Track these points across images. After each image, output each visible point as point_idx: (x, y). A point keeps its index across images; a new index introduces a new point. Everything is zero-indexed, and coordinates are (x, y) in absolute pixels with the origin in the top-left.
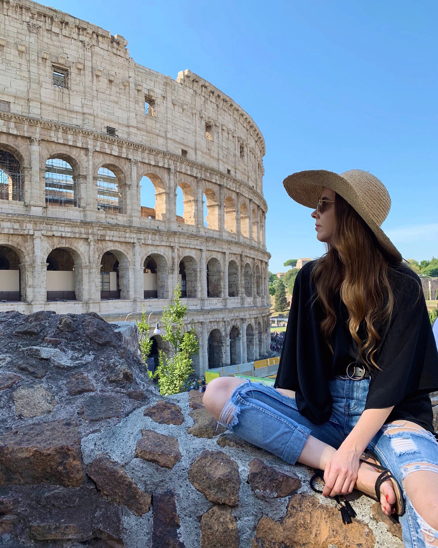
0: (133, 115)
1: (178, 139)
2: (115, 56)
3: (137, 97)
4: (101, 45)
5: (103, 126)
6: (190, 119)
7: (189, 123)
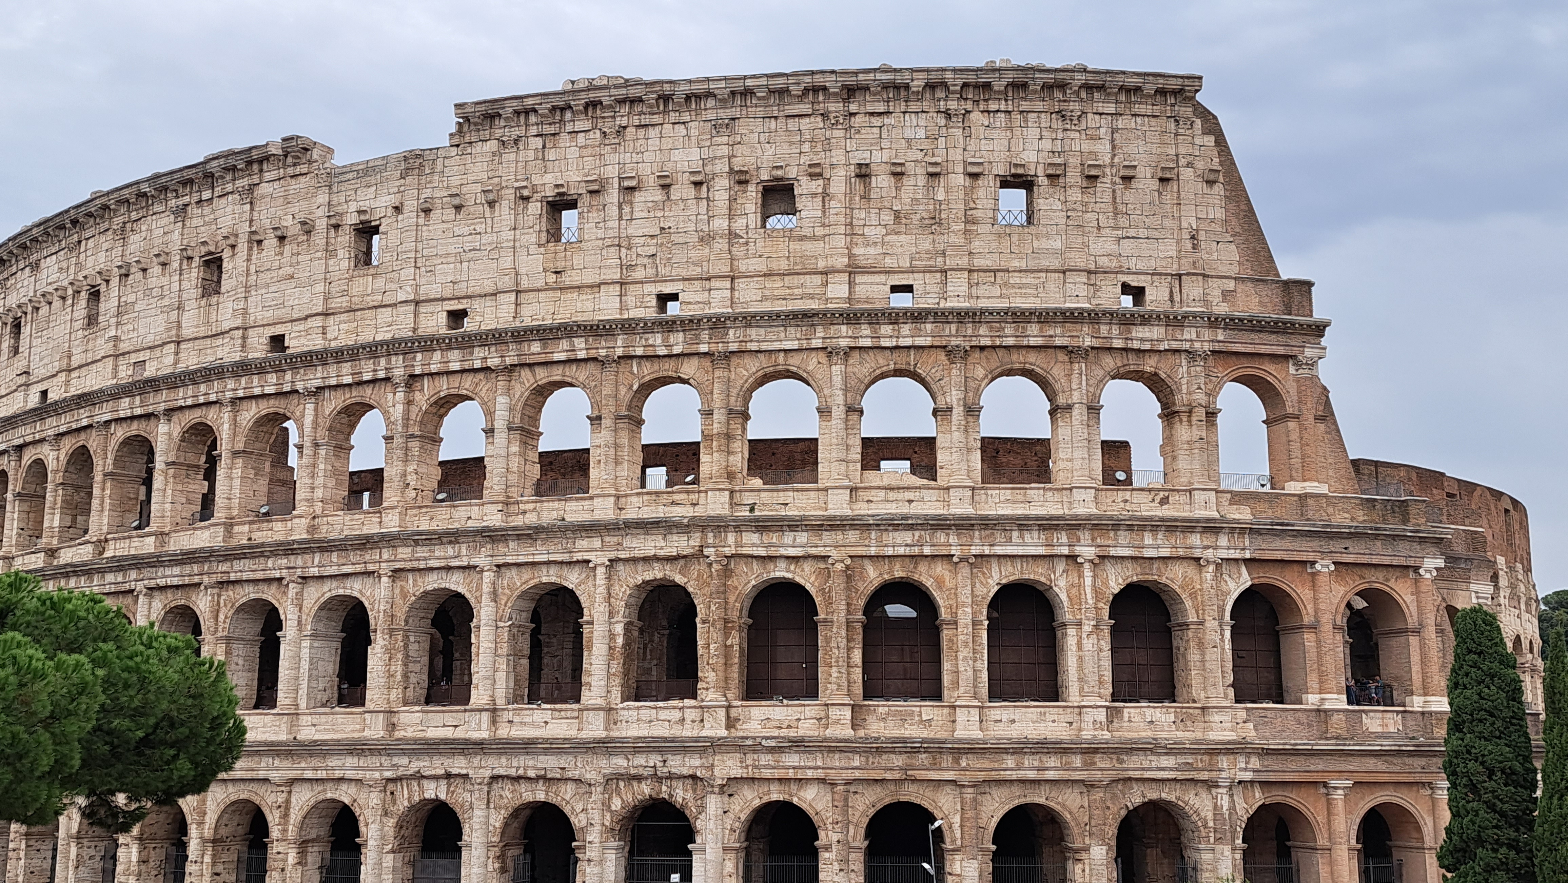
0: (320, 288)
1: (435, 291)
2: (292, 182)
3: (333, 241)
6: (481, 223)
7: (480, 233)
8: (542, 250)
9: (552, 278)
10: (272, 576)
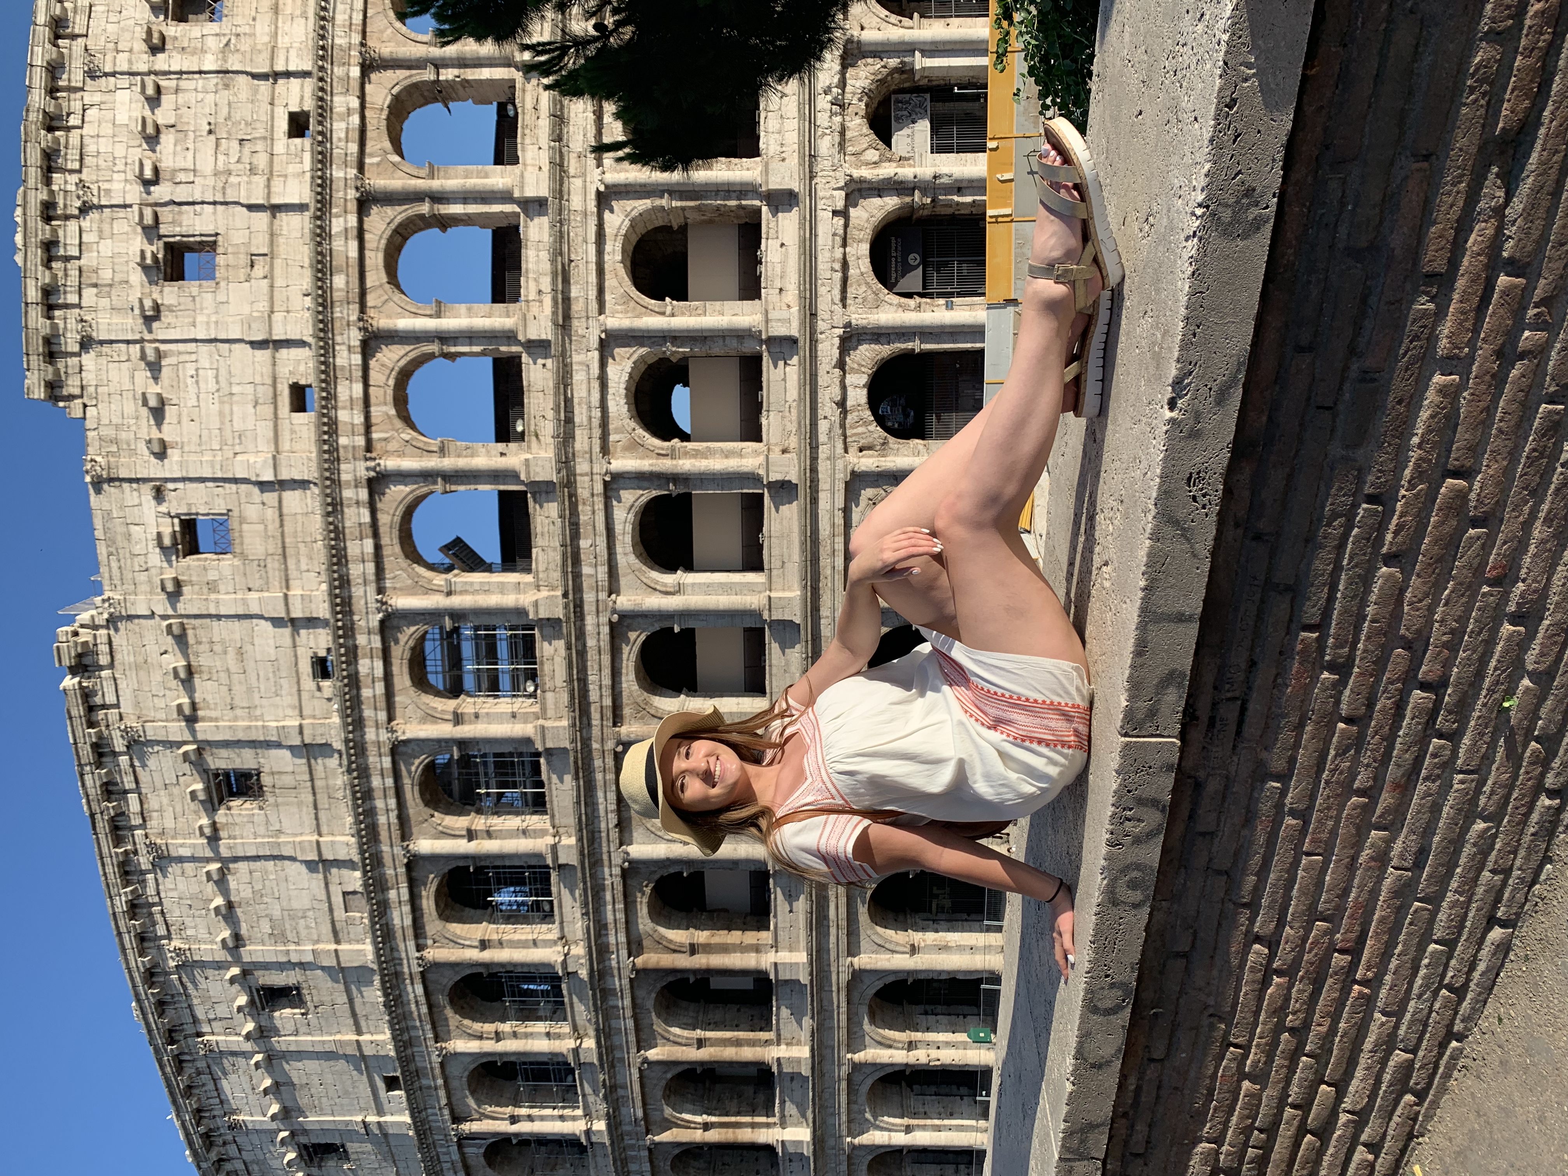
1: (265, 429)
2: (118, 657)
3: (196, 587)
4: (110, 699)
5: (318, 694)
6: (184, 368)
7: (197, 370)
8: (223, 284)
9: (260, 270)
10: (607, 638)
